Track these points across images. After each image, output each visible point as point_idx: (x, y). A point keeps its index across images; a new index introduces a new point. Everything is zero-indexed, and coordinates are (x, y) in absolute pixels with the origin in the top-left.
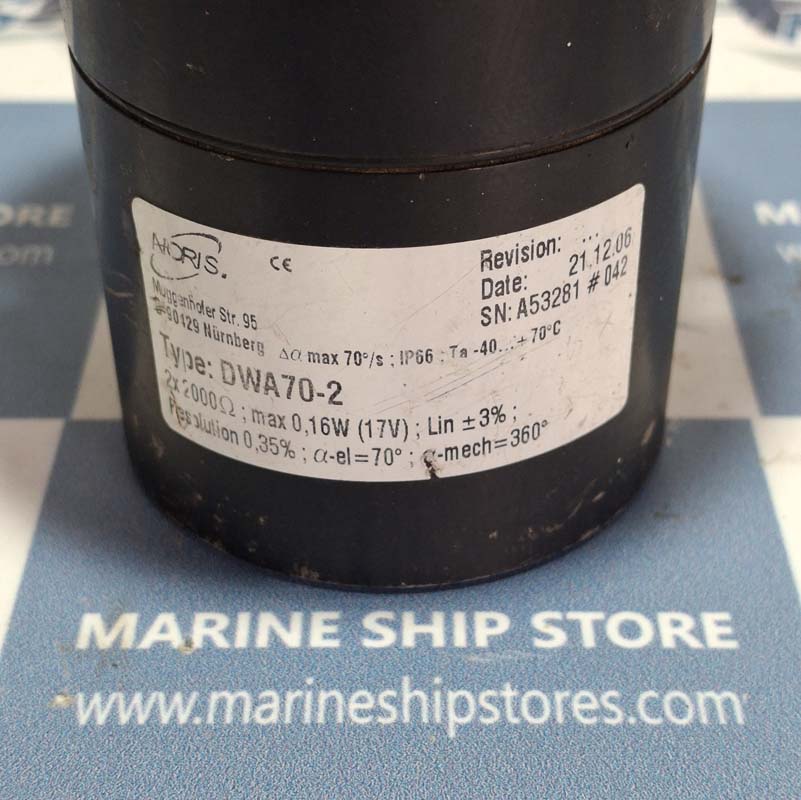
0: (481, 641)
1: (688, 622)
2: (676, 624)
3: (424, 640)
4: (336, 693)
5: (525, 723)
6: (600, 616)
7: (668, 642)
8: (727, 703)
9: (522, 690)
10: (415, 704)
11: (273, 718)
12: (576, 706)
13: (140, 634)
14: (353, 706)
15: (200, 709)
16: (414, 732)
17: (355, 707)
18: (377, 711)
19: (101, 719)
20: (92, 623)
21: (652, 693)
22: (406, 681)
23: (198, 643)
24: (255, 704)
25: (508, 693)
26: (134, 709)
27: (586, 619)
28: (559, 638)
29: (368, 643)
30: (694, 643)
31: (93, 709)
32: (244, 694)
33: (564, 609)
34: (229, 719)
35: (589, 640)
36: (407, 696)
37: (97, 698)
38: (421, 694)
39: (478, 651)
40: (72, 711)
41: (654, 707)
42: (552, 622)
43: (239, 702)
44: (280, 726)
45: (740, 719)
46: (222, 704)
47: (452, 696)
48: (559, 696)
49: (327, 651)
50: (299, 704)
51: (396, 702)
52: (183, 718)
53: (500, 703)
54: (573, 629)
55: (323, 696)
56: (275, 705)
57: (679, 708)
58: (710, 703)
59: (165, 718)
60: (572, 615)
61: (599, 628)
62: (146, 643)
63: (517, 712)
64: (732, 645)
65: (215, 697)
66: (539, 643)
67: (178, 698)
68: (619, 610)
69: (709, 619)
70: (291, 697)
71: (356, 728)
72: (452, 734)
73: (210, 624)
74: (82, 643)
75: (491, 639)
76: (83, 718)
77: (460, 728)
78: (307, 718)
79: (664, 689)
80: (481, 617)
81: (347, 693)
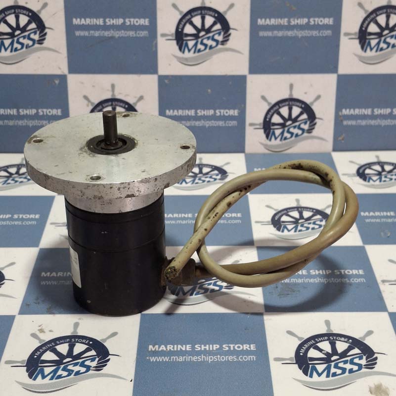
0: (215, 349)
1: (248, 346)
2: (246, 346)
3: (205, 349)
4: (191, 357)
5: (221, 361)
6: (234, 345)
7: (245, 349)
8: (253, 358)
9: (221, 356)
10: (204, 358)
11: (182, 360)
12: (229, 358)
13: (159, 348)
14: (194, 358)
15: (170, 359)
16: (203, 362)
17: (194, 359)
19: (154, 360)
20: (151, 347)
21: (241, 356)
22: (202, 355)
23: (168, 350)
24: (179, 358)
25: (219, 356)
26: (160, 359)
27: (232, 346)
28: (227, 349)
29: (196, 350)
30: (249, 349)
31: (153, 359)
33: (228, 344)
34: (174, 360)
35: (232, 349)
37: (153, 357)
39: (214, 351)
40: (150, 359)
41: (241, 358)
42: (226, 346)
43: (176, 358)
44: (183, 361)
45: (255, 360)
46: (173, 358)
47: (210, 357)
48: (227, 357)
49: (189, 351)
50: (185, 358)
51: (201, 358)
52: (167, 360)
53: (217, 358)
54: (229, 347)
55: (189, 357)
56: (182, 358)
57: (245, 358)
58: (250, 358)
59: (164, 360)
60: (230, 345)
61: (234, 347)
62: (160, 350)
63: (220, 359)
64: (255, 349)
65: (172, 357)
66: (224, 349)
67: (166, 358)
68: (237, 344)
69: (252, 345)
70: (184, 357)
71: (195, 361)
72: (210, 362)
73: (170, 347)
74: (150, 350)
76: (152, 360)
78: (187, 360)
79: (243, 356)
80: (214, 346)
81: (193, 357)
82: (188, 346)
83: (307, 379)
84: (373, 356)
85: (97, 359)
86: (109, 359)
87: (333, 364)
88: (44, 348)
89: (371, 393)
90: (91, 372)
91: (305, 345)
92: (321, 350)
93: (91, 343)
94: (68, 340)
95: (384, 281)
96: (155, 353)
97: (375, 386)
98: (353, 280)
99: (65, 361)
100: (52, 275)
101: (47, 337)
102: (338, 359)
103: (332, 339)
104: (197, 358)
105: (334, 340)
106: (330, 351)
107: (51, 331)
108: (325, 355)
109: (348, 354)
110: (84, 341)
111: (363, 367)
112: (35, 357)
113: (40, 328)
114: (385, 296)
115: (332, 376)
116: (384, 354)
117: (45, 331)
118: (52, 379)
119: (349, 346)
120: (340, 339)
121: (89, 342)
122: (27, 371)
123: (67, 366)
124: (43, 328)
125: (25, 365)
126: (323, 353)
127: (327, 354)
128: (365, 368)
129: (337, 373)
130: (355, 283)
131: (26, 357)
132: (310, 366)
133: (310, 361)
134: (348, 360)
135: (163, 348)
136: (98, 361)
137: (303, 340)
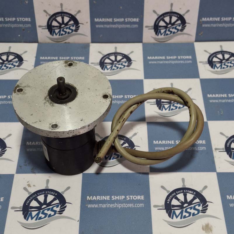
2: (139, 197)
3: (117, 199)
4: (110, 204)
5: (125, 207)
6: (132, 196)
7: (138, 199)
9: (125, 204)
11: (104, 207)
12: (130, 205)
14: (111, 206)
15: (98, 206)
16: (116, 208)
18: (113, 206)
19: (90, 207)
20: (88, 197)
21: (136, 204)
22: (116, 203)
23: (97, 199)
24: (103, 205)
25: (124, 204)
26: (93, 206)
28: (129, 199)
29: (112, 199)
30: (140, 199)
31: (89, 206)
32: (102, 204)
34: (101, 207)
35: (131, 199)
36: (116, 204)
37: (89, 205)
38: (117, 204)
39: (122, 200)
41: (136, 205)
42: (128, 197)
43: (102, 205)
45: (143, 206)
46: (100, 205)
47: (120, 205)
48: (129, 204)
49: (109, 200)
51: (115, 205)
52: (97, 207)
53: (123, 205)
55: (109, 205)
57: (138, 206)
58: (141, 205)
59: (95, 207)
60: (130, 196)
61: (132, 197)
62: (93, 199)
64: (144, 199)
65: (99, 205)
66: (127, 199)
67: (96, 205)
68: (134, 195)
69: (142, 196)
70: (106, 205)
71: (111, 208)
73: (98, 197)
74: (88, 199)
75: (123, 199)
76: (89, 207)
77: (120, 208)
78: (107, 207)
79: (137, 204)
80: (122, 196)
81: (111, 204)
82: (108, 196)
83: (170, 220)
84: (206, 204)
85: (60, 206)
86: (66, 206)
87: (184, 209)
88: (31, 198)
89: (203, 229)
90: (57, 215)
91: (171, 196)
92: (178, 200)
93: (56, 194)
94: (44, 192)
95: (216, 149)
96: (91, 202)
97: (206, 225)
98: (199, 148)
99: (43, 207)
100: (32, 144)
101: (33, 190)
102: (187, 206)
103: (185, 192)
104: (112, 206)
105: (186, 192)
106: (183, 201)
107: (34, 186)
108: (181, 203)
109: (193, 203)
110: (52, 193)
111: (200, 211)
112: (27, 204)
113: (28, 184)
114: (216, 160)
115: (184, 218)
116: (212, 203)
117: (31, 185)
118: (36, 220)
119: (194, 197)
120: (189, 192)
121: (55, 194)
122: (23, 214)
123: (44, 210)
124: (30, 183)
125: (21, 210)
126: (180, 202)
127: (182, 203)
128: (201, 212)
129: (186, 216)
130: (200, 150)
131: (22, 205)
132: (172, 211)
133: (172, 208)
134: (192, 207)
135: (94, 198)
136: (60, 207)
137: (170, 193)
